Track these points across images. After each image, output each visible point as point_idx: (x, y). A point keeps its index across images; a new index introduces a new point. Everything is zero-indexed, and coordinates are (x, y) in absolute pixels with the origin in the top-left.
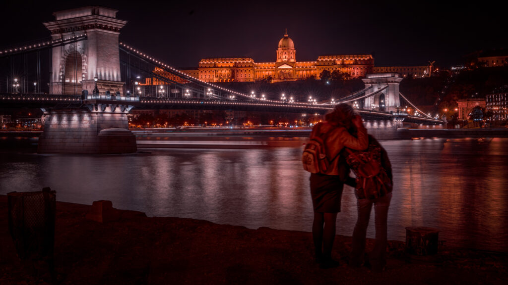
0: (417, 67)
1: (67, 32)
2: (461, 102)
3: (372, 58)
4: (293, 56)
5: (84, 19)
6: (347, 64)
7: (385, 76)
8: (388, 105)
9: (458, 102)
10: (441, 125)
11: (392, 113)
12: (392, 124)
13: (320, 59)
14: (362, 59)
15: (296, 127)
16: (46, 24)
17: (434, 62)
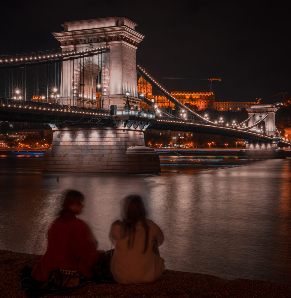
0: (245, 103)
1: (82, 44)
2: (288, 130)
3: (213, 94)
4: (151, 91)
5: (108, 29)
6: (194, 99)
7: (265, 107)
8: (268, 130)
9: (285, 130)
10: (289, 147)
11: (272, 137)
12: (271, 146)
13: (173, 94)
14: (205, 95)
15: (169, 147)
16: (55, 35)
17: (261, 99)
